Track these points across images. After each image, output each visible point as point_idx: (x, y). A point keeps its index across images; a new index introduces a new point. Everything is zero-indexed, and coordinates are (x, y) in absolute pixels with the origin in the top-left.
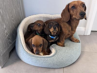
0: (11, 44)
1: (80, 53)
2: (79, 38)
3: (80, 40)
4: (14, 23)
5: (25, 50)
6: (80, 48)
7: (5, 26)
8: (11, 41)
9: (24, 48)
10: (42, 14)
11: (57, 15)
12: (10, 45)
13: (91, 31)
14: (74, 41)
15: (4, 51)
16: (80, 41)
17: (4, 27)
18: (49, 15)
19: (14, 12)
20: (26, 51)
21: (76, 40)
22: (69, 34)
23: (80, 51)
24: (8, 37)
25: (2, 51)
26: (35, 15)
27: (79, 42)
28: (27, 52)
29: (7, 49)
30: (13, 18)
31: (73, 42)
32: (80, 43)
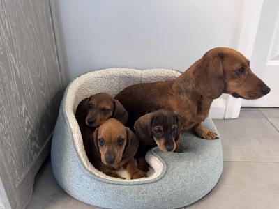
0: (37, 153)
1: (222, 167)
2: (215, 128)
3: (216, 132)
4: (44, 94)
5: (86, 166)
6: (221, 154)
7: (24, 107)
8: (37, 146)
9: (82, 163)
10: (114, 69)
11: (155, 70)
12: (36, 156)
13: (242, 107)
14: (204, 136)
15: (23, 175)
16: (218, 136)
17: (23, 109)
18: (135, 70)
19: (45, 65)
20: (89, 169)
21: (208, 135)
22: (192, 123)
23: (222, 163)
24: (31, 135)
25: (17, 174)
26: (98, 72)
27: (217, 138)
28: (91, 172)
29: (29, 169)
30: (41, 81)
31: (203, 138)
32: (219, 140)
